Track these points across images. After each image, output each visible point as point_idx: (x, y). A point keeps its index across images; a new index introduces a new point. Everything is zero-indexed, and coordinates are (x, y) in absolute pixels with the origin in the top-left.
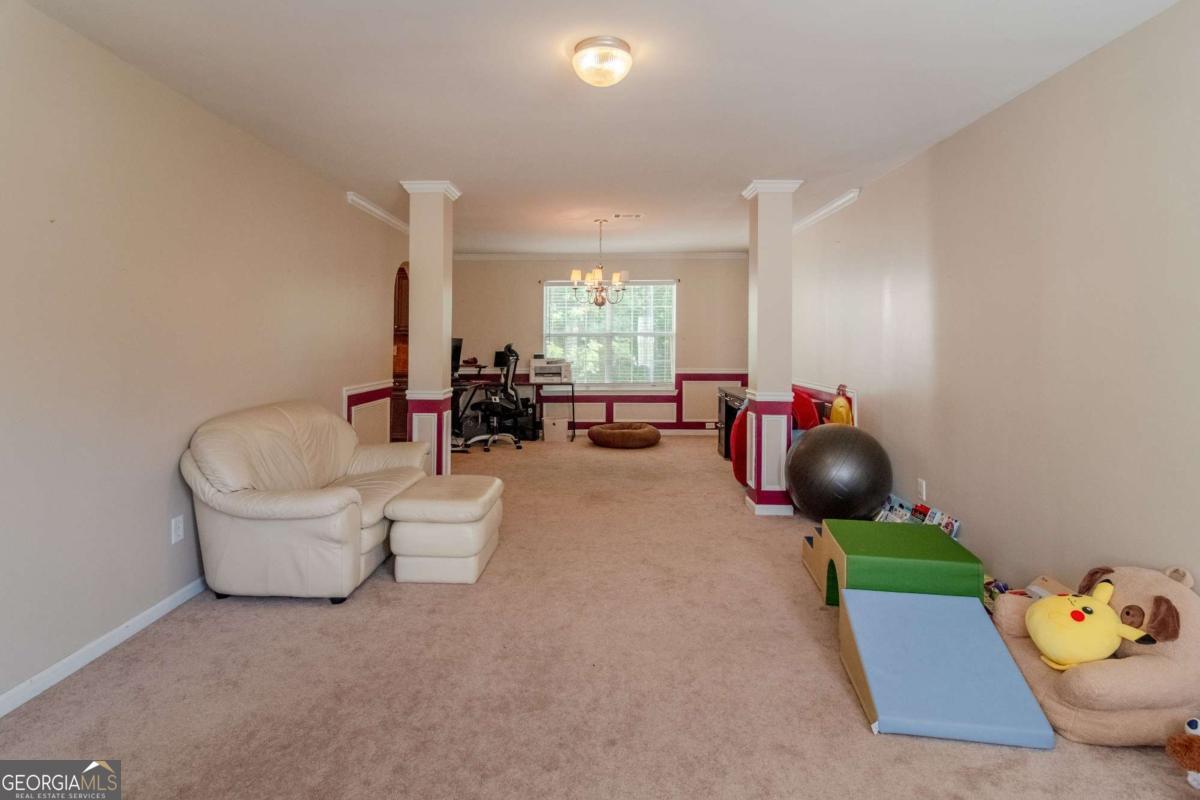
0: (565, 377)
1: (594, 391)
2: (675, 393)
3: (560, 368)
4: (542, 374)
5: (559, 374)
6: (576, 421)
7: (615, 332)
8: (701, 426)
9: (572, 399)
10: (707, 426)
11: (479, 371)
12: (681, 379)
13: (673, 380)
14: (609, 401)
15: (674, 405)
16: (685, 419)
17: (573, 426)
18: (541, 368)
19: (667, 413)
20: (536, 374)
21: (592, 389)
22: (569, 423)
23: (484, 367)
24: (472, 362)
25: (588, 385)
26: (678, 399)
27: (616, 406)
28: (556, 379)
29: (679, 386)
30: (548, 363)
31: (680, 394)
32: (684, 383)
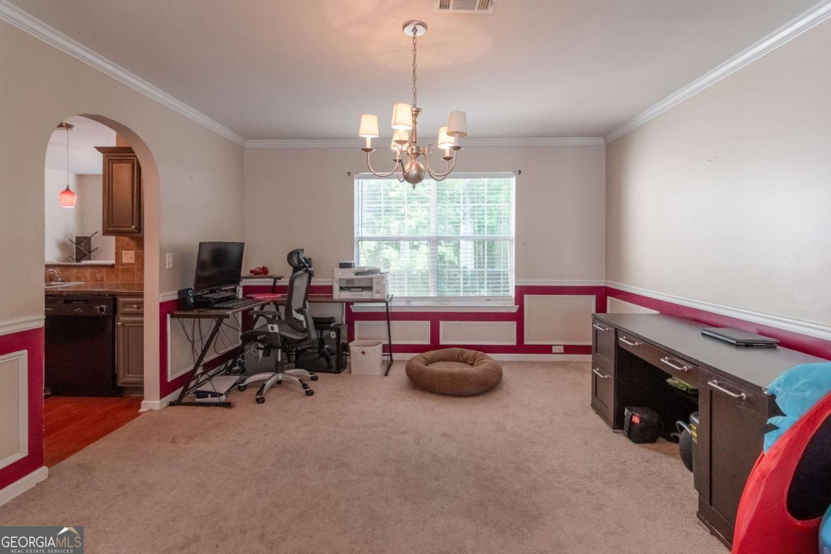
0: (378, 292)
1: (416, 306)
2: (515, 309)
3: (371, 279)
4: (348, 289)
5: (370, 288)
6: (393, 342)
7: (440, 235)
8: (547, 349)
9: (388, 316)
10: (554, 349)
11: (275, 282)
12: (522, 292)
13: (512, 293)
14: (435, 318)
15: (514, 324)
16: (527, 342)
17: (389, 349)
18: (348, 281)
19: (504, 333)
20: (341, 288)
21: (414, 304)
22: (384, 346)
23: (280, 278)
24: (263, 272)
25: (409, 299)
26: (518, 317)
27: (442, 324)
28: (366, 295)
29: (519, 300)
30: (357, 274)
31: (521, 311)
32: (526, 297)
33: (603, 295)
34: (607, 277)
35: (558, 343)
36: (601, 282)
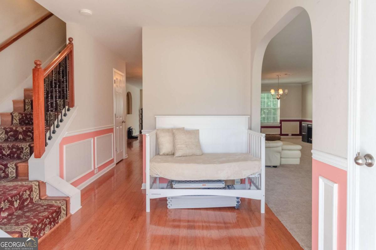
2: (279, 125)
8: (287, 135)
12: (281, 121)
13: (279, 121)
15: (279, 129)
16: (283, 133)
27: (262, 129)
31: (281, 126)
32: (282, 122)
33: (301, 121)
34: (302, 117)
35: (290, 134)
36: (300, 119)
